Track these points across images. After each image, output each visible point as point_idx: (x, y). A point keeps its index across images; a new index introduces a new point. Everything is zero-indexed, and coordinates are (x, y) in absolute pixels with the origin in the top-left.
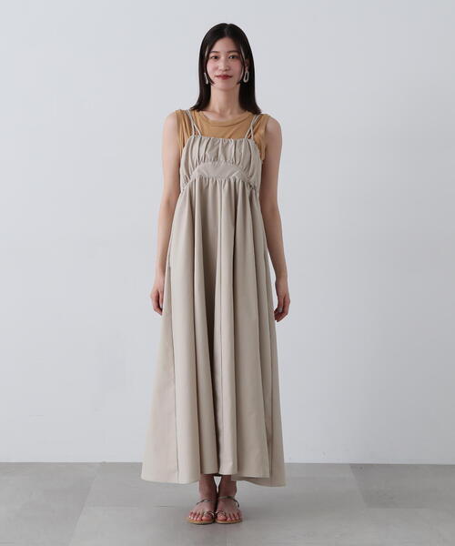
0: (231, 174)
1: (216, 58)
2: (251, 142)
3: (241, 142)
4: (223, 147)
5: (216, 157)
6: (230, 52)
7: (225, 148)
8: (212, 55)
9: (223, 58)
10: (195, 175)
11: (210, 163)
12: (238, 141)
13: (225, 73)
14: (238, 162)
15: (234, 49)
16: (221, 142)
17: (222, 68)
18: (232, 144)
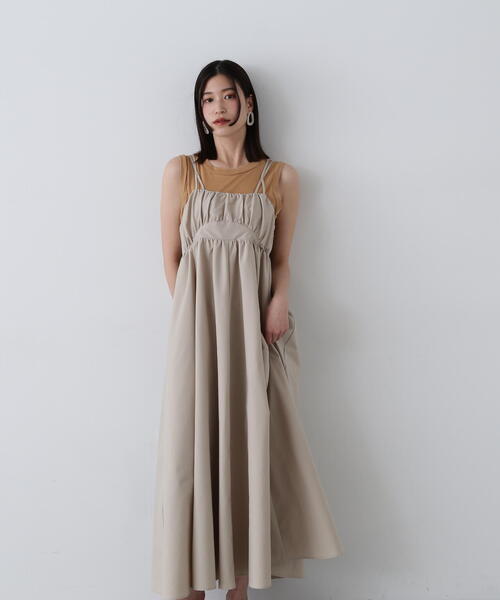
0: (239, 236)
1: (210, 100)
2: (263, 197)
3: (250, 197)
4: (229, 204)
5: (222, 216)
6: (224, 90)
7: (232, 204)
8: (206, 97)
9: (217, 99)
10: (198, 237)
11: (214, 223)
12: (247, 196)
13: (221, 116)
14: (247, 222)
15: (228, 86)
16: (227, 198)
17: (218, 110)
18: (240, 200)
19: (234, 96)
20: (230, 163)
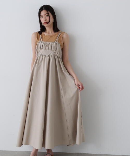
0: (50, 54)
1: (42, 17)
2: (57, 42)
3: (54, 43)
4: (48, 45)
5: (46, 48)
6: (46, 14)
8: (41, 16)
9: (44, 17)
10: (40, 53)
11: (44, 50)
12: (53, 42)
13: (45, 21)
14: (52, 50)
16: (47, 43)
17: (44, 20)
18: (51, 43)
19: (48, 15)
20: (49, 33)
